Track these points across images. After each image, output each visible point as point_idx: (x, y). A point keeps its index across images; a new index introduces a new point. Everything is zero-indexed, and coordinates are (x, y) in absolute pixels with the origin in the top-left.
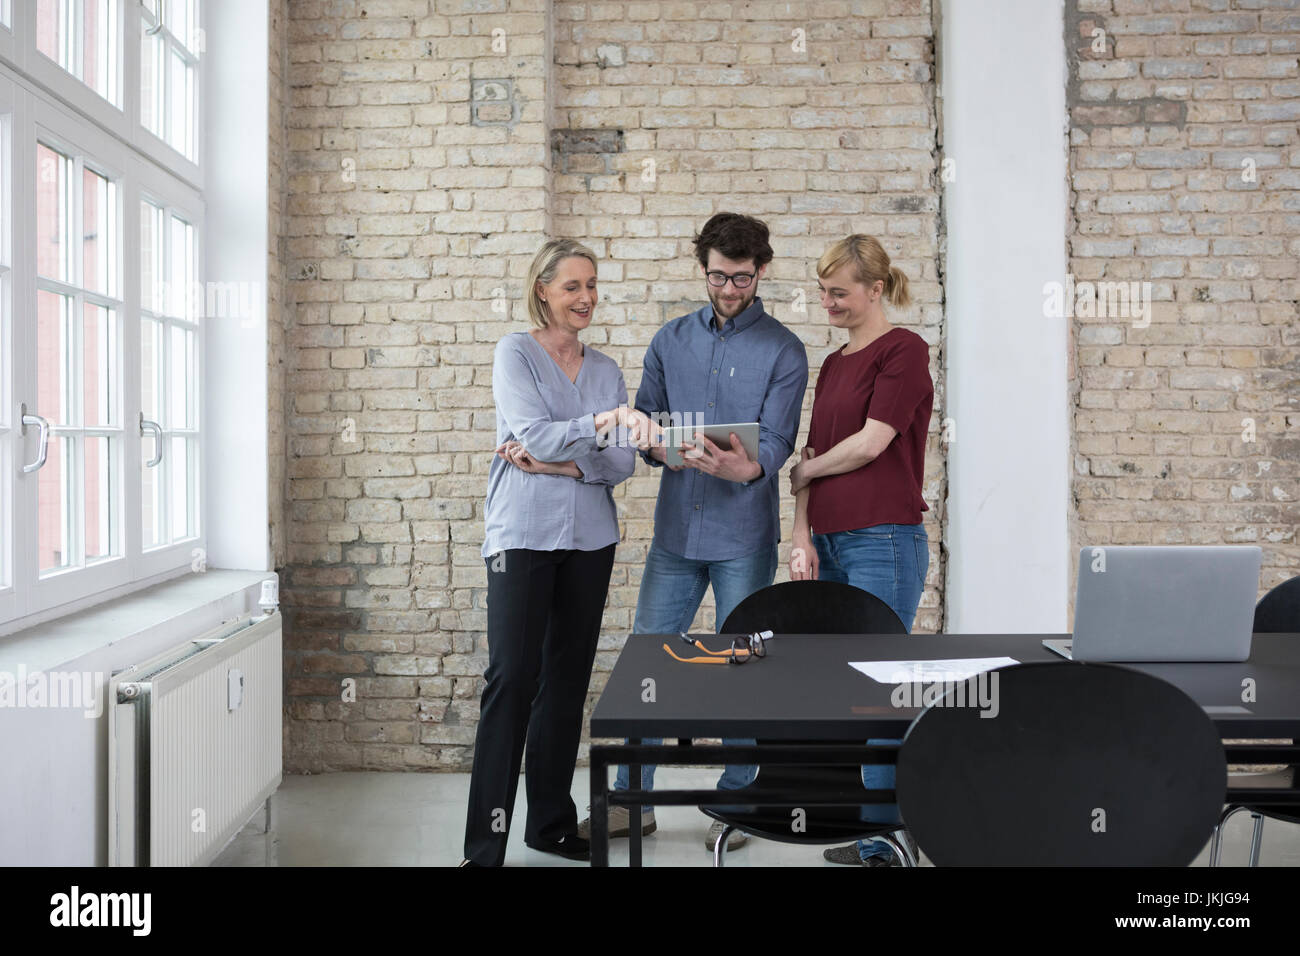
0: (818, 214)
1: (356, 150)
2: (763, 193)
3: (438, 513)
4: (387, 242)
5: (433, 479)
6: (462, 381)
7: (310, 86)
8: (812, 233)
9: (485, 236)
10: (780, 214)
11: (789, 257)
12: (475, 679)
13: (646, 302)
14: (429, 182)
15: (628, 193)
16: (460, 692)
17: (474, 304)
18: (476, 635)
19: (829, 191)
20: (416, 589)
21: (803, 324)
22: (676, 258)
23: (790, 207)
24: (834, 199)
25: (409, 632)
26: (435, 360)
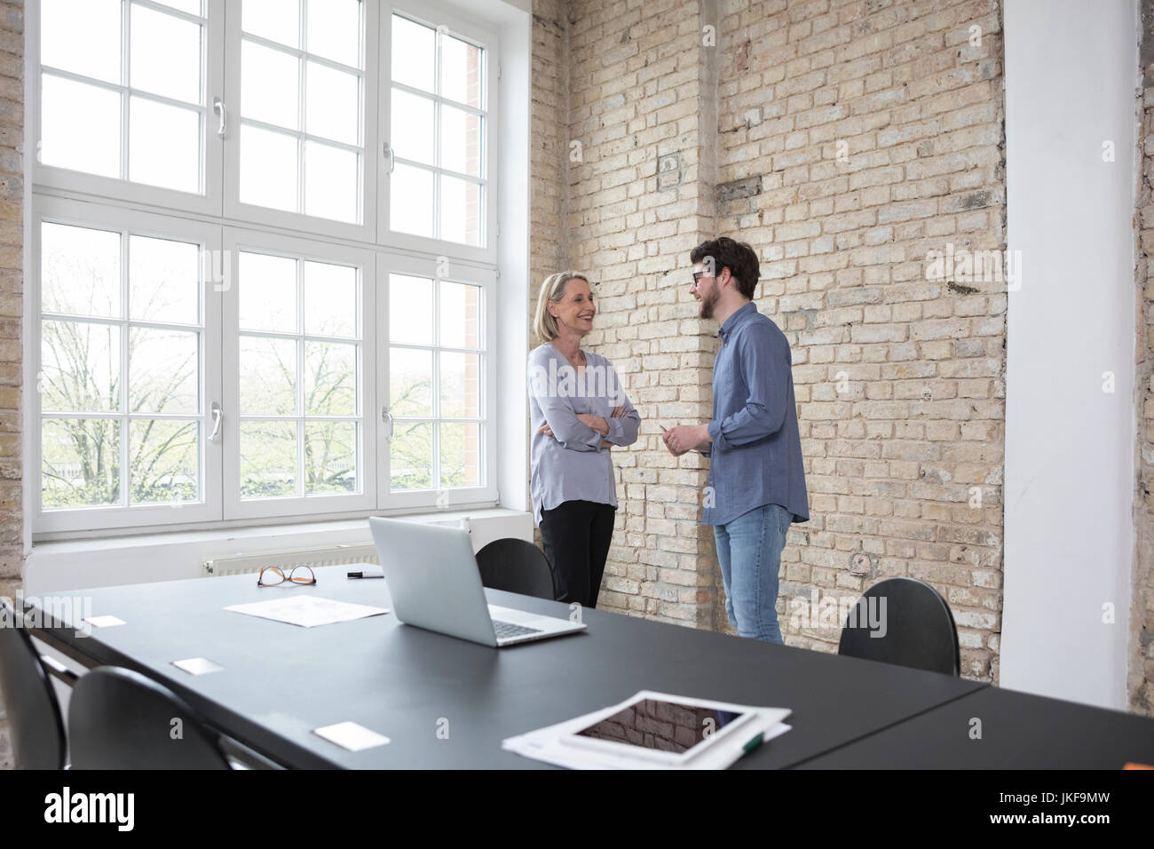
0: (901, 222)
1: (600, 222)
2: (858, 210)
3: (639, 478)
4: (615, 285)
5: (637, 453)
6: (654, 382)
7: (578, 183)
8: (896, 240)
9: (665, 273)
10: (871, 227)
11: (877, 264)
12: (658, 601)
13: (776, 313)
14: (636, 238)
15: (764, 226)
16: (649, 609)
17: (659, 325)
18: (659, 569)
19: (909, 199)
20: (629, 532)
21: (887, 323)
22: (795, 275)
23: (877, 219)
24: (912, 206)
25: (624, 563)
26: (639, 368)
